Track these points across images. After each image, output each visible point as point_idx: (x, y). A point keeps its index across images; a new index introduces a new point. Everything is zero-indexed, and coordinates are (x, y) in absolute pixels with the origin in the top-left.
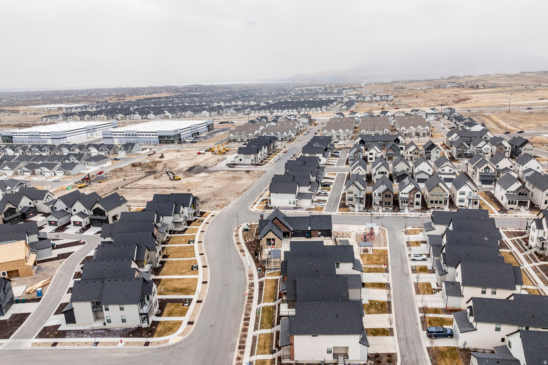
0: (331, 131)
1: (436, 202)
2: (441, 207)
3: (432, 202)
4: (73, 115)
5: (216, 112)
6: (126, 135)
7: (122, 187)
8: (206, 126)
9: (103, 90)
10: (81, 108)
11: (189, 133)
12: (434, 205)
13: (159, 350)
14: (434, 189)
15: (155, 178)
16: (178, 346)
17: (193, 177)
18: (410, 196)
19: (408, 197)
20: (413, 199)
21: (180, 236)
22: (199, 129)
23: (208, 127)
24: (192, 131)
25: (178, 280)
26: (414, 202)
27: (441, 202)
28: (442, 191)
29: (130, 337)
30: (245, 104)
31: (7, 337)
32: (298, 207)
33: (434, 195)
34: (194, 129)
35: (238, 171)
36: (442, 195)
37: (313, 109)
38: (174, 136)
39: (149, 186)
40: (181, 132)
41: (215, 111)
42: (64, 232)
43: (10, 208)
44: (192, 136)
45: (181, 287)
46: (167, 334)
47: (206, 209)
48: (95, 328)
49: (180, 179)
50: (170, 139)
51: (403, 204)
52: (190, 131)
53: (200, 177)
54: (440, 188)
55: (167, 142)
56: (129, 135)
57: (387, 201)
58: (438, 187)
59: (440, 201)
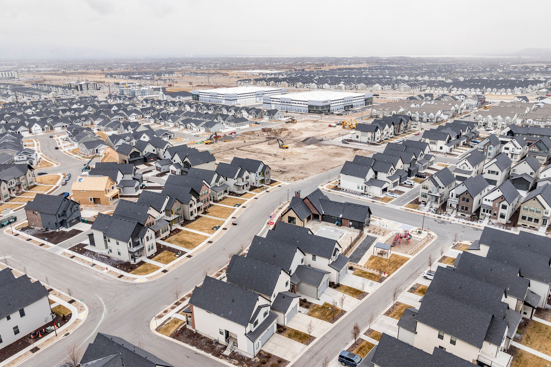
0: (488, 117)
1: (530, 219)
2: (536, 227)
3: (524, 218)
4: (262, 81)
5: (391, 86)
6: (282, 102)
7: (237, 149)
8: (363, 100)
9: (310, 59)
10: (275, 74)
11: (341, 105)
12: (526, 222)
13: (123, 284)
14: (529, 202)
15: (269, 144)
16: (138, 286)
17: (301, 148)
18: (494, 205)
19: (492, 205)
20: (498, 209)
21: (234, 198)
22: (353, 101)
23: (366, 100)
24: (345, 103)
25: (193, 234)
26: (498, 213)
27: (537, 221)
28: (540, 206)
29: (116, 268)
30: (432, 79)
31: (56, 243)
32: (366, 193)
33: (527, 209)
34: (347, 101)
35: (347, 148)
36: (540, 212)
37: (502, 90)
38: (323, 107)
39: (258, 150)
40: (331, 104)
41: (389, 85)
42: (161, 178)
43: (135, 152)
44: (344, 108)
45: (189, 240)
46: (140, 274)
47: (280, 179)
48: (103, 254)
49: (287, 148)
50: (318, 110)
51: (485, 213)
52: (343, 103)
53: (307, 149)
54: (537, 202)
55: (315, 112)
56: (284, 102)
57: (465, 206)
58: (534, 200)
59: (535, 219)
